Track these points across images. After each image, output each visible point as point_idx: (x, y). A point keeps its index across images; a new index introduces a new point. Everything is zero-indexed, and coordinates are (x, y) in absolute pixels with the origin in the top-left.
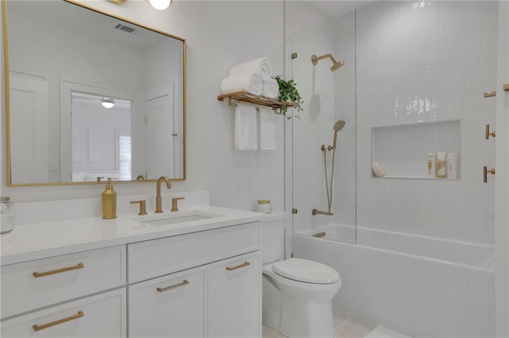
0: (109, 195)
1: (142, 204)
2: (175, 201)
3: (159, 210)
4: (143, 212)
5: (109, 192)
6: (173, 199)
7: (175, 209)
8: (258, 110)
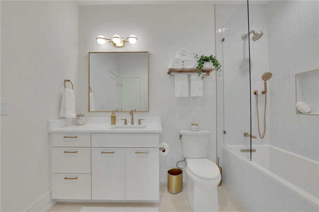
0: (113, 116)
1: (126, 121)
2: (140, 120)
3: (132, 123)
4: (126, 123)
5: (113, 115)
6: (139, 119)
7: (140, 123)
8: (189, 76)
